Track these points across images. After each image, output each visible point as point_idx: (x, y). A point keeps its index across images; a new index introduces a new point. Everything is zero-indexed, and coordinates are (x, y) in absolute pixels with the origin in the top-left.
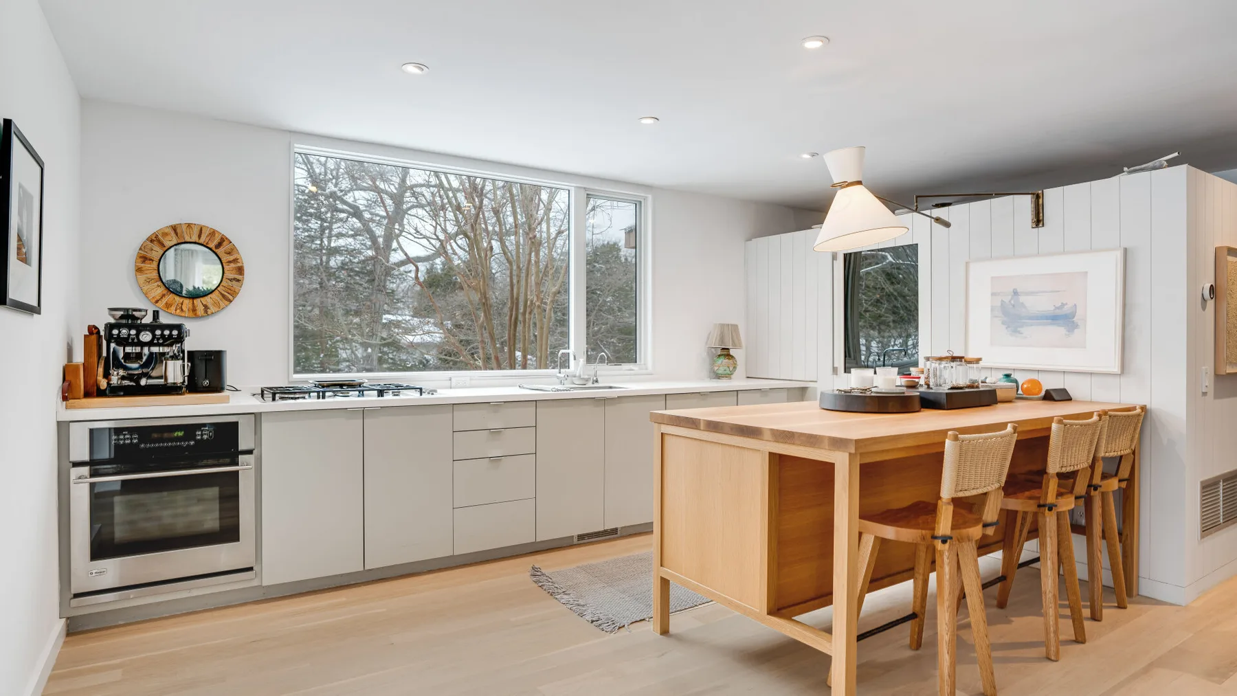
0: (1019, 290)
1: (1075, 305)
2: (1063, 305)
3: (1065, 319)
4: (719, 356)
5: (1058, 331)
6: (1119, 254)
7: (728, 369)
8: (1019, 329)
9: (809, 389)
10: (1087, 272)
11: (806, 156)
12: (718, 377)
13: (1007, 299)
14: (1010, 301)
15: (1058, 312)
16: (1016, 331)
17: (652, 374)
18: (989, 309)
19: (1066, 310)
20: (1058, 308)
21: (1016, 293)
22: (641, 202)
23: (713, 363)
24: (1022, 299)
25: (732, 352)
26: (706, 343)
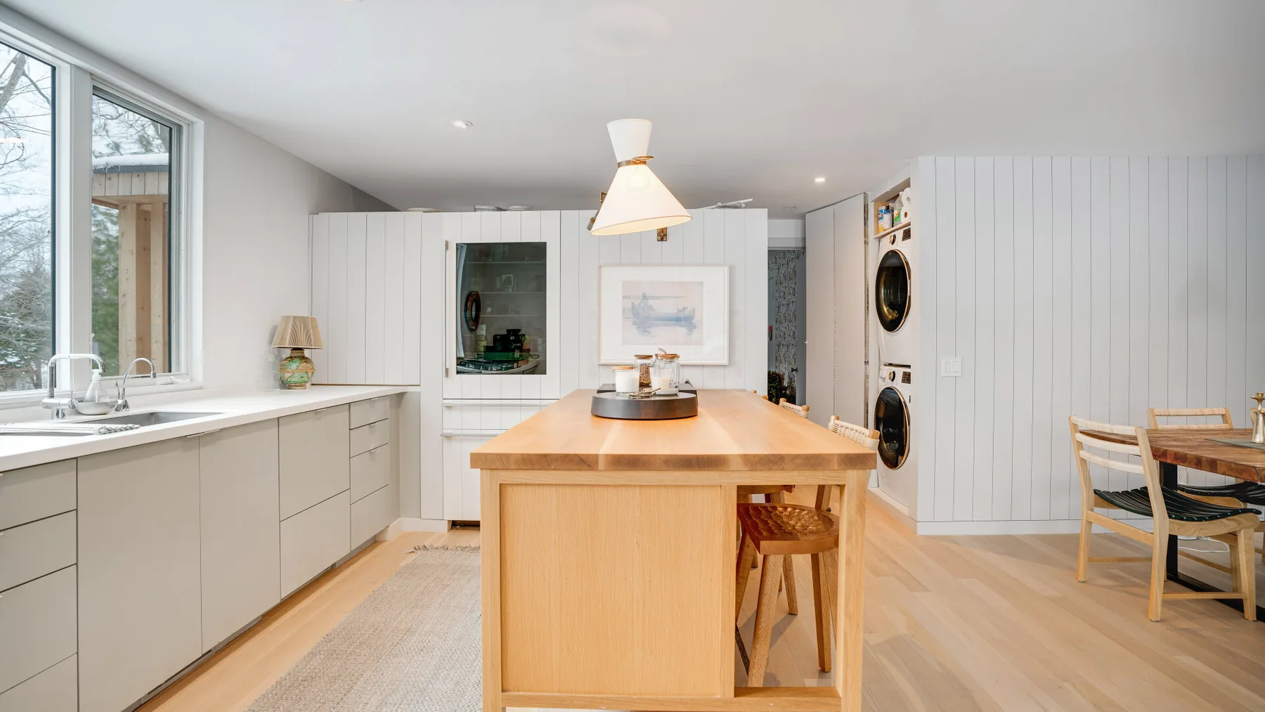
0: (647, 295)
1: (694, 309)
2: (685, 309)
3: (685, 320)
4: (291, 357)
5: (681, 331)
6: (726, 269)
7: (305, 375)
8: (648, 329)
9: (406, 396)
10: (702, 283)
11: (460, 124)
12: (285, 385)
13: (637, 303)
14: (640, 304)
15: (682, 315)
16: (645, 331)
17: (201, 388)
18: (621, 310)
19: (687, 313)
20: (680, 311)
21: (645, 297)
22: (180, 127)
23: (283, 368)
24: (651, 302)
25: (307, 353)
26: (271, 342)
